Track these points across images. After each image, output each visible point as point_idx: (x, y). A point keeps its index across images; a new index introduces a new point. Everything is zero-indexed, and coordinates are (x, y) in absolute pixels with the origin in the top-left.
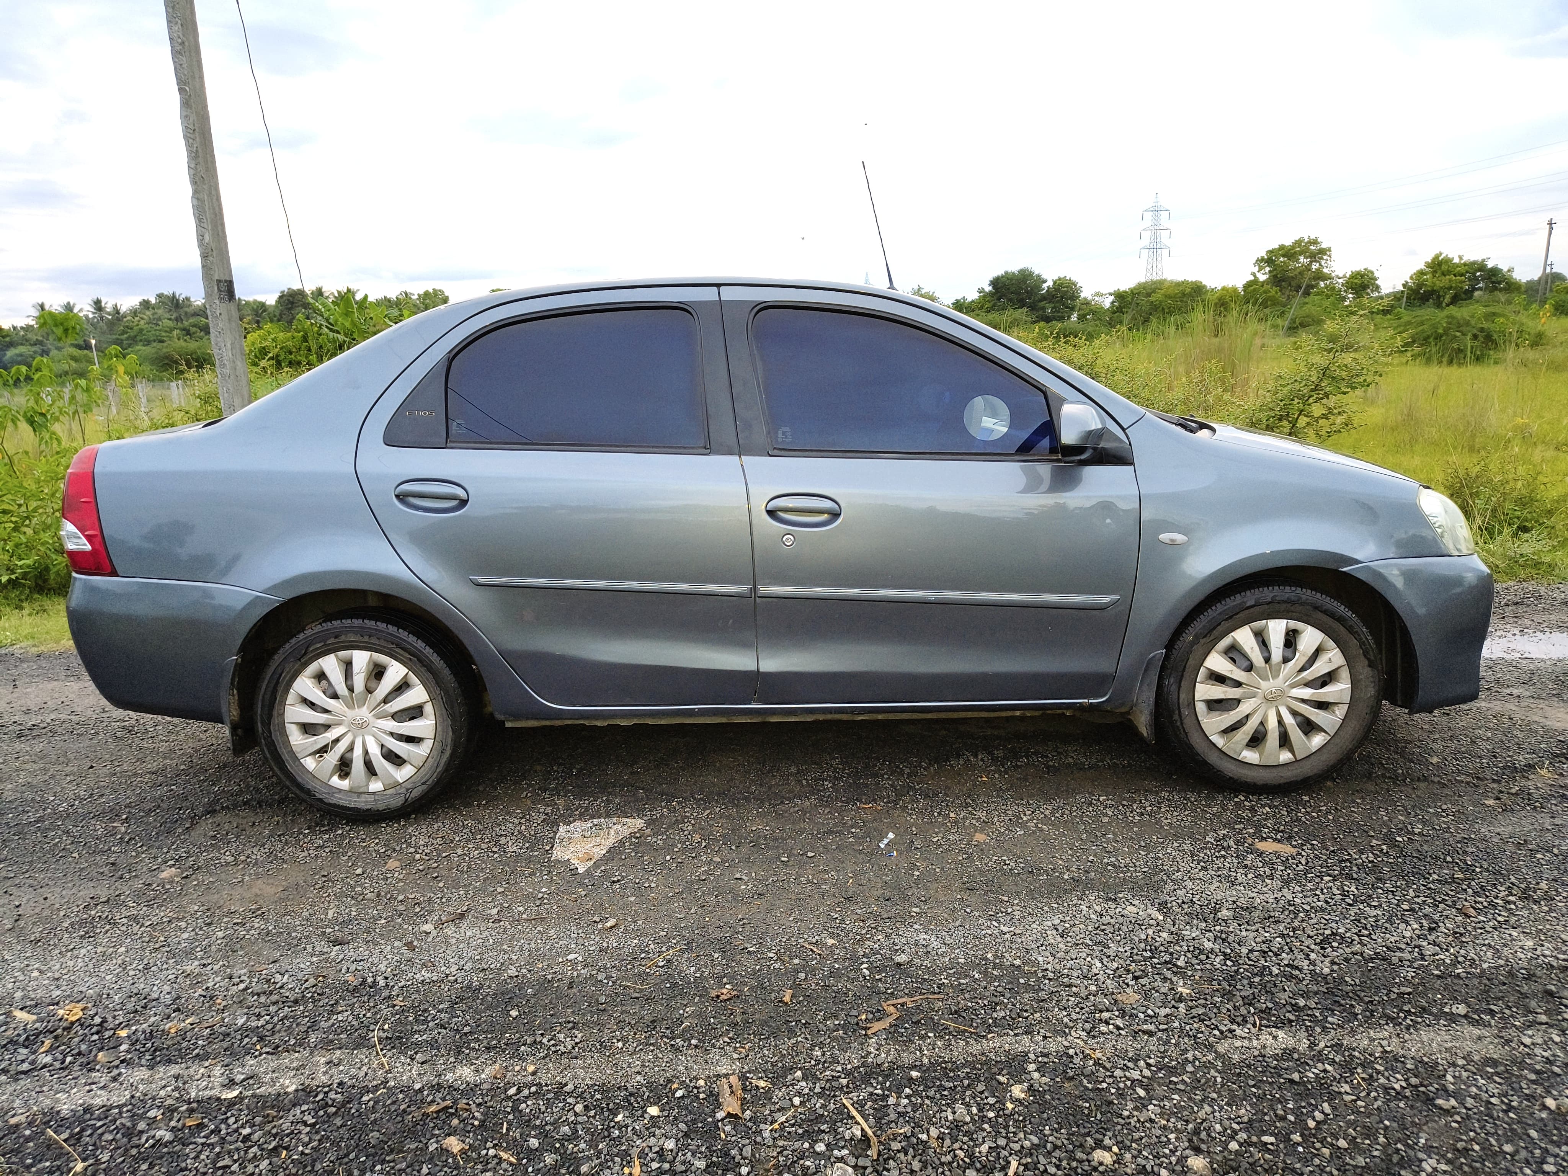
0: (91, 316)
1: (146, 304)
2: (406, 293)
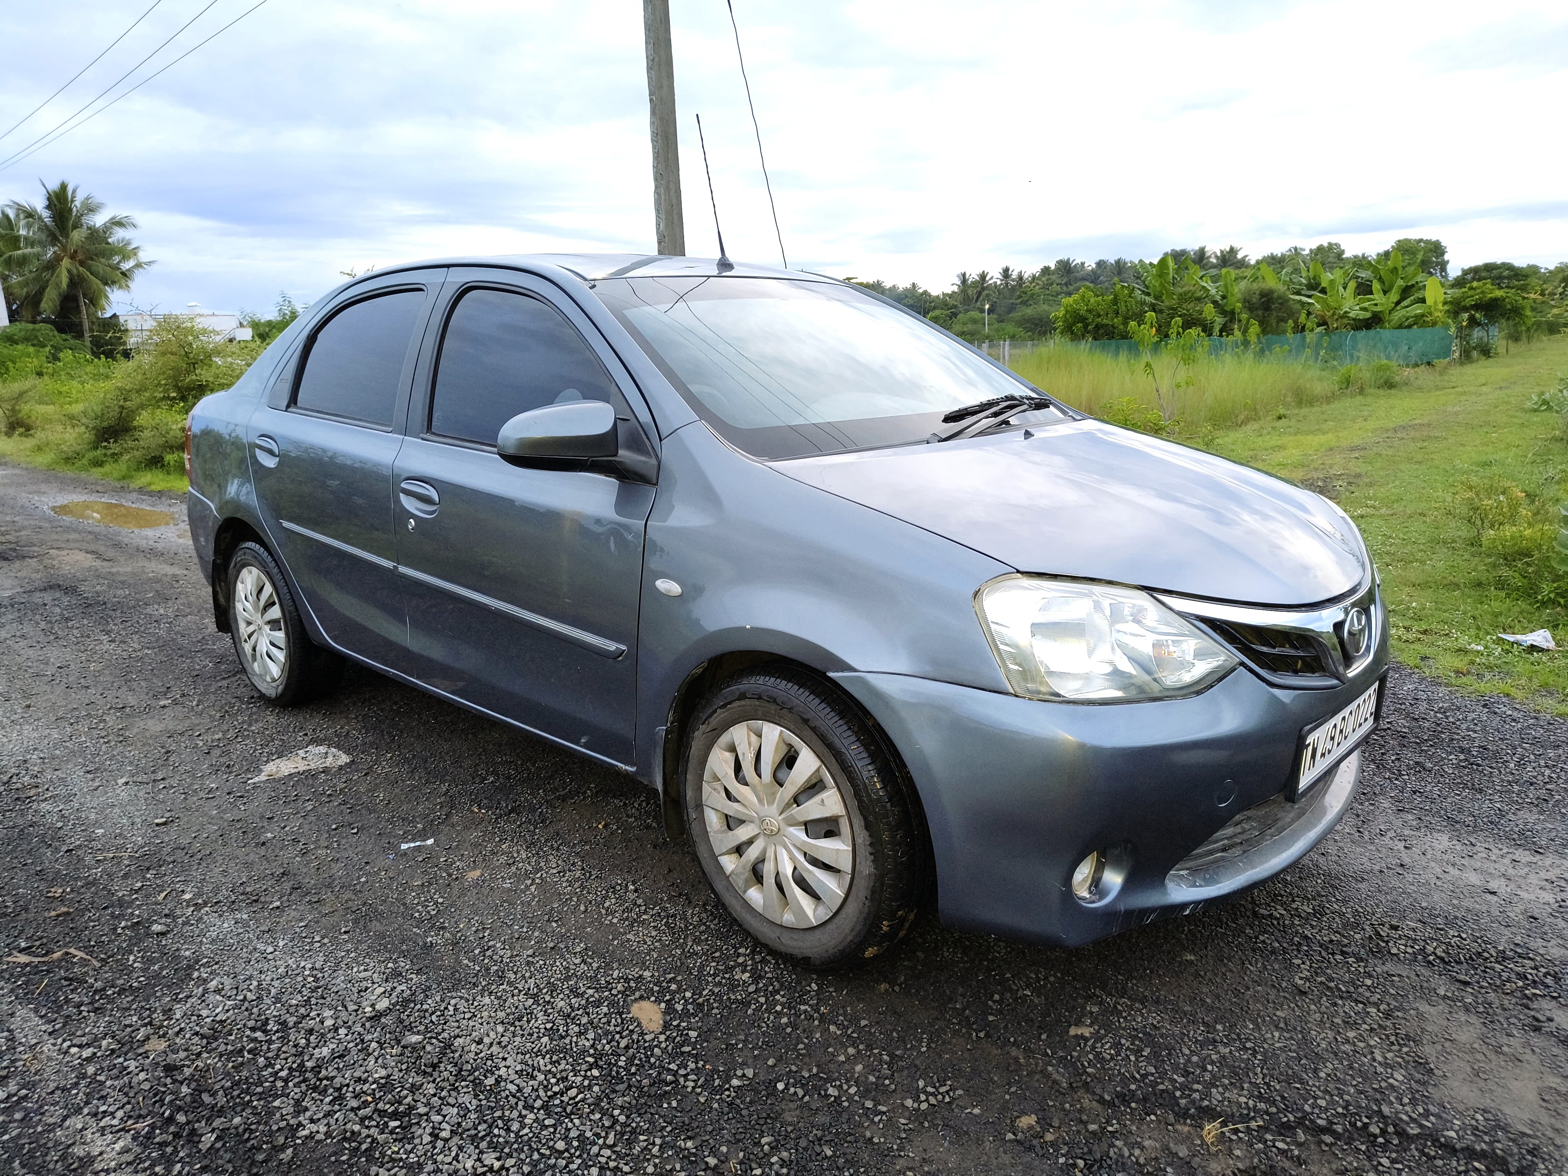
0: (999, 282)
1: (1046, 270)
2: (1296, 249)
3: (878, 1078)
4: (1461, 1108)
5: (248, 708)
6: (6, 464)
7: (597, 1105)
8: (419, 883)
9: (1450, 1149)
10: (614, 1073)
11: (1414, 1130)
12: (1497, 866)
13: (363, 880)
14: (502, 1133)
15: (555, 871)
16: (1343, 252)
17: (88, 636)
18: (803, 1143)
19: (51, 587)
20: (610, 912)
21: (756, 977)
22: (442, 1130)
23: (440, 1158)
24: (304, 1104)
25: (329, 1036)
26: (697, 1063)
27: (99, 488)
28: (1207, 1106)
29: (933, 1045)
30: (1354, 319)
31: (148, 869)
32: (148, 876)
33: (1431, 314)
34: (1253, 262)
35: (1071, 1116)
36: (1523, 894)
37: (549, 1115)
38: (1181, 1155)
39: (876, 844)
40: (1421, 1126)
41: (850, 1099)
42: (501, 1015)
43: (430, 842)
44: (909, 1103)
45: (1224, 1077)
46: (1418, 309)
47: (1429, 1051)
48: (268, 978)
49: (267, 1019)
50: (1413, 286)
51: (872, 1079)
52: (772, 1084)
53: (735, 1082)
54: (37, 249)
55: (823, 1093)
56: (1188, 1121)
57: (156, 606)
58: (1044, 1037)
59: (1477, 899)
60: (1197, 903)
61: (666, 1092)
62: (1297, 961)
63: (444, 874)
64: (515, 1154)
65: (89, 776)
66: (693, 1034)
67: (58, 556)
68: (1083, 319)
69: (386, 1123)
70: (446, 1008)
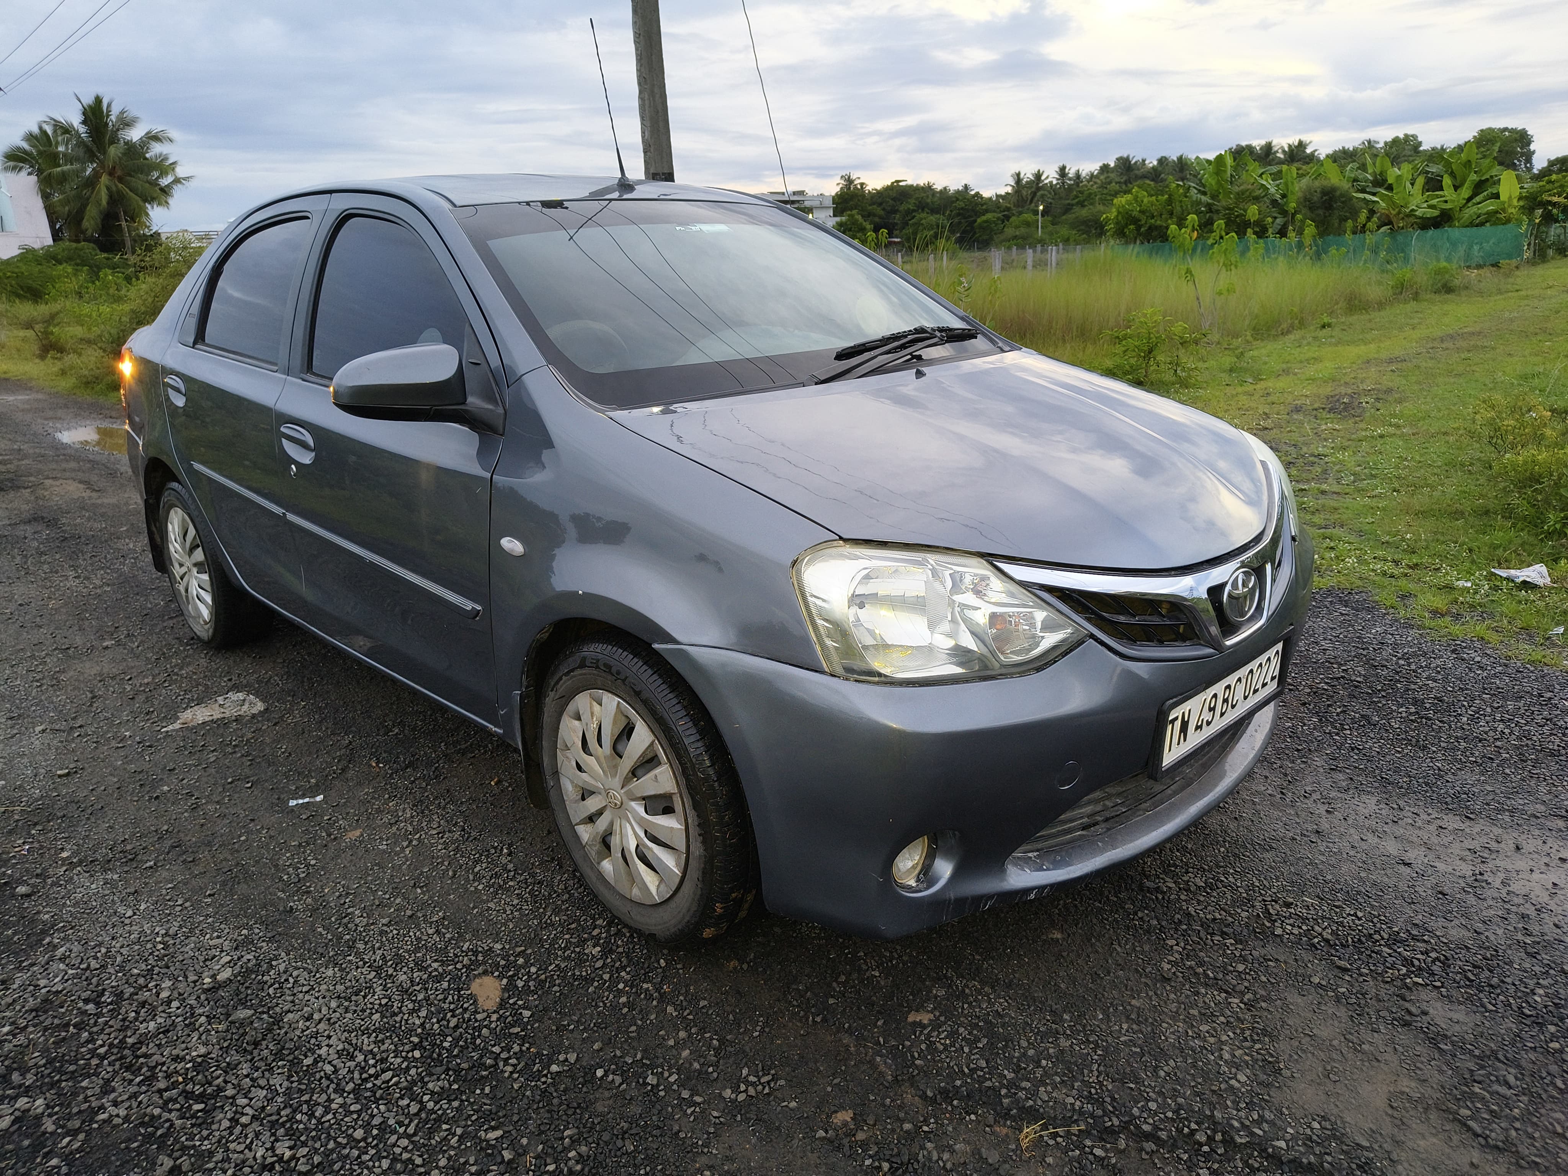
0: (1055, 182)
1: (1105, 168)
3: (703, 1065)
4: (1299, 1114)
5: (185, 650)
6: (31, 389)
7: (409, 1089)
8: (296, 843)
9: (1276, 1160)
10: (435, 1055)
11: (1241, 1139)
12: (1420, 833)
13: (243, 838)
14: (305, 1118)
15: (434, 832)
16: (1420, 144)
17: (57, 572)
18: (606, 1136)
19: (35, 519)
20: (478, 878)
21: (606, 952)
22: (243, 1114)
23: (232, 1146)
24: (113, 1084)
25: (160, 1009)
26: (521, 1045)
27: (113, 414)
28: (1031, 1106)
29: (767, 1030)
30: (1420, 218)
31: (36, 824)
32: (33, 832)
33: (1504, 210)
34: (1322, 157)
35: (889, 1113)
36: (1441, 866)
37: (357, 1100)
38: (990, 1161)
39: (704, 825)
40: (1253, 1134)
41: (668, 1088)
42: (341, 988)
43: (319, 798)
44: (727, 1093)
45: (1057, 1074)
46: (1490, 206)
47: (1284, 1047)
48: (118, 945)
49: (104, 990)
50: (1487, 180)
51: (696, 1066)
52: (592, 1070)
53: (554, 1068)
54: (76, 166)
55: (641, 1081)
56: (1008, 1123)
57: (127, 540)
58: (880, 1023)
59: (1389, 872)
60: (1042, 888)
61: (482, 1077)
62: (1171, 942)
63: (324, 834)
64: (310, 1143)
65: (10, 722)
66: (527, 1013)
67: (51, 486)
68: (1135, 221)
69: (190, 1105)
70: (287, 980)
